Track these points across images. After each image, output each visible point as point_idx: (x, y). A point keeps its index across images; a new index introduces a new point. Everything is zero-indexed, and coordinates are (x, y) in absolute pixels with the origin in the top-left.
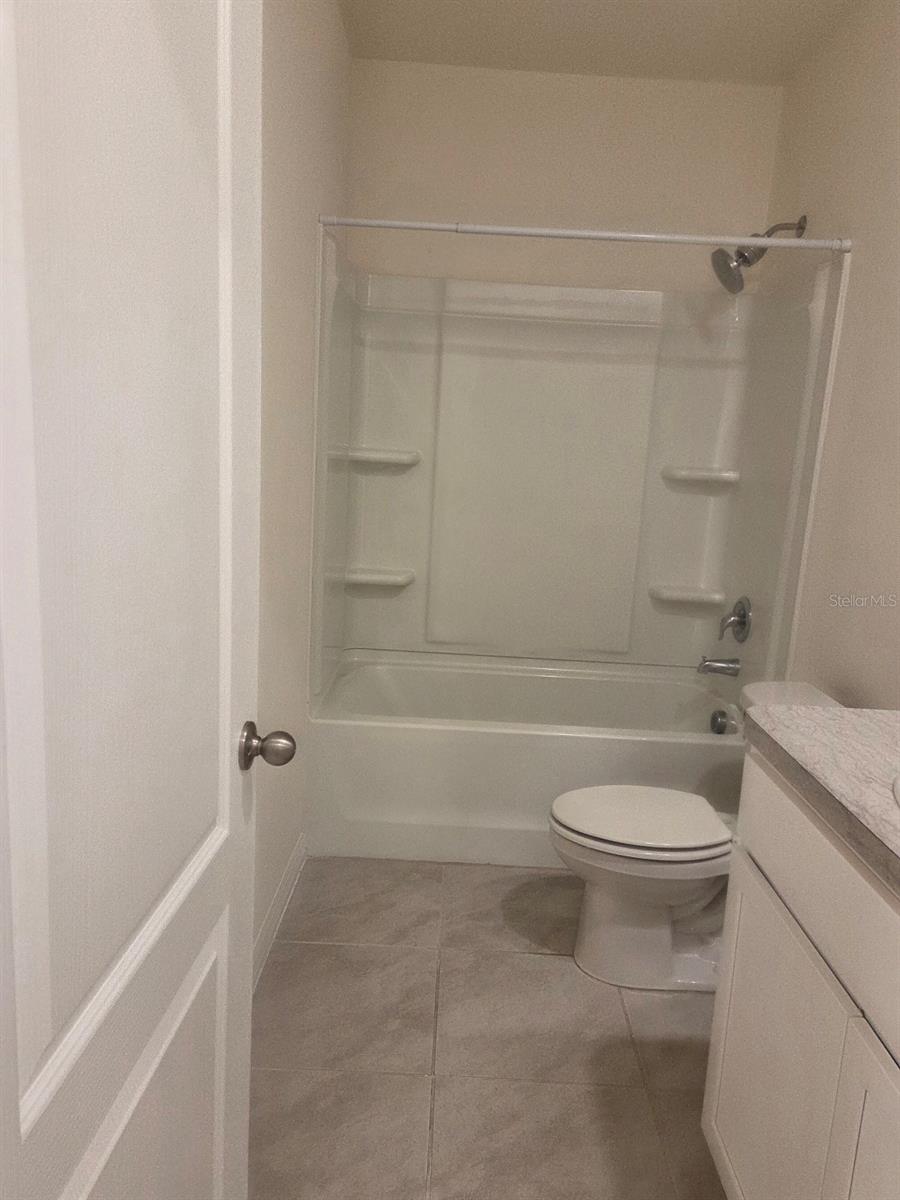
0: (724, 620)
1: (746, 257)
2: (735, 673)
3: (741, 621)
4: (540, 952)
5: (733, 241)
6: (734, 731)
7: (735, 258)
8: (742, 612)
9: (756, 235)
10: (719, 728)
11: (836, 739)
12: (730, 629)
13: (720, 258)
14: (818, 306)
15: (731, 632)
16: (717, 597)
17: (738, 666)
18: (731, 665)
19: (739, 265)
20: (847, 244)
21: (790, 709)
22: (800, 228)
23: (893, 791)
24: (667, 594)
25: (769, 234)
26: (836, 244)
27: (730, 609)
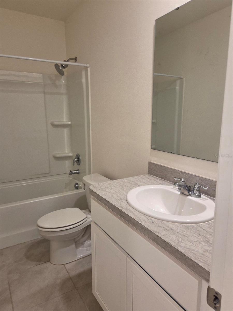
0: (74, 160)
1: (64, 66)
2: (79, 173)
3: (78, 160)
4: (40, 264)
5: (60, 62)
6: (81, 188)
7: (61, 66)
8: (78, 158)
9: (65, 61)
10: (77, 188)
11: (111, 190)
12: (76, 162)
13: (57, 66)
14: (84, 80)
15: (76, 163)
16: (71, 154)
17: (79, 171)
18: (77, 171)
19: (62, 68)
20: (88, 65)
21: (99, 184)
22: (75, 60)
23: (126, 201)
24: (58, 156)
25: (68, 61)
26: (86, 65)
27: (74, 157)
